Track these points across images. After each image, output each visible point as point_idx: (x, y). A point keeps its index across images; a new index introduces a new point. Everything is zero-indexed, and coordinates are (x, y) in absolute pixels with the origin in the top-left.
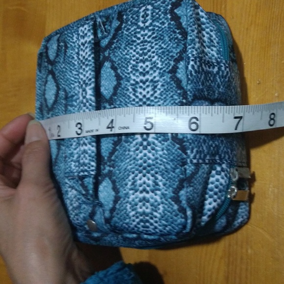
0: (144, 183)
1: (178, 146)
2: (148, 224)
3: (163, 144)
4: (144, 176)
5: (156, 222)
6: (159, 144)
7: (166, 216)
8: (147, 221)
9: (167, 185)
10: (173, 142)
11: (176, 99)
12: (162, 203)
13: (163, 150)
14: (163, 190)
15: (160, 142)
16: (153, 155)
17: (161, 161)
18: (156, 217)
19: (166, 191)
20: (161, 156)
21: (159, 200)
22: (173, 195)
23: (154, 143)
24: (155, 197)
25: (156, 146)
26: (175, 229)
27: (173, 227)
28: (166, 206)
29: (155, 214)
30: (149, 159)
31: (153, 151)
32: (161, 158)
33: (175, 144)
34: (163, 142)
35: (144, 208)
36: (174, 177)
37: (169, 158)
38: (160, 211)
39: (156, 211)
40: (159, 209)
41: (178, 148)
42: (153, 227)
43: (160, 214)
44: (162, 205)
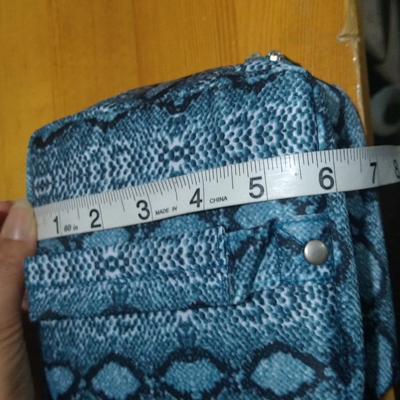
0: (237, 140)
1: (192, 102)
2: (295, 124)
3: (189, 122)
4: (228, 142)
5: (290, 110)
6: (188, 128)
7: (281, 96)
8: (290, 124)
9: (240, 103)
10: (187, 109)
11: (137, 116)
12: (263, 104)
13: (196, 121)
14: (246, 107)
15: (186, 127)
16: (202, 134)
17: (209, 121)
18: (283, 111)
19: (247, 104)
20: (204, 123)
21: (260, 111)
22: (252, 92)
23: (187, 137)
24: (255, 118)
25: (191, 132)
26: (301, 82)
27: (298, 85)
28: (267, 98)
29: (278, 113)
30: (206, 140)
31: (197, 135)
32: (206, 121)
33: (190, 105)
34: (186, 123)
35: (271, 134)
36: (230, 96)
37: (206, 111)
38: (274, 105)
39: (275, 112)
40: (272, 108)
41: (195, 101)
42: (298, 115)
43: (278, 105)
44: (266, 105)
